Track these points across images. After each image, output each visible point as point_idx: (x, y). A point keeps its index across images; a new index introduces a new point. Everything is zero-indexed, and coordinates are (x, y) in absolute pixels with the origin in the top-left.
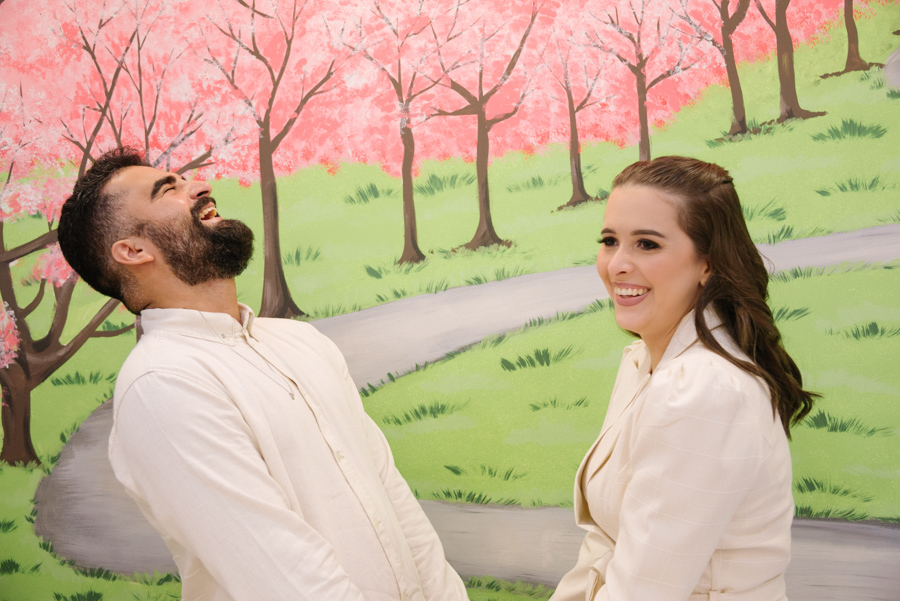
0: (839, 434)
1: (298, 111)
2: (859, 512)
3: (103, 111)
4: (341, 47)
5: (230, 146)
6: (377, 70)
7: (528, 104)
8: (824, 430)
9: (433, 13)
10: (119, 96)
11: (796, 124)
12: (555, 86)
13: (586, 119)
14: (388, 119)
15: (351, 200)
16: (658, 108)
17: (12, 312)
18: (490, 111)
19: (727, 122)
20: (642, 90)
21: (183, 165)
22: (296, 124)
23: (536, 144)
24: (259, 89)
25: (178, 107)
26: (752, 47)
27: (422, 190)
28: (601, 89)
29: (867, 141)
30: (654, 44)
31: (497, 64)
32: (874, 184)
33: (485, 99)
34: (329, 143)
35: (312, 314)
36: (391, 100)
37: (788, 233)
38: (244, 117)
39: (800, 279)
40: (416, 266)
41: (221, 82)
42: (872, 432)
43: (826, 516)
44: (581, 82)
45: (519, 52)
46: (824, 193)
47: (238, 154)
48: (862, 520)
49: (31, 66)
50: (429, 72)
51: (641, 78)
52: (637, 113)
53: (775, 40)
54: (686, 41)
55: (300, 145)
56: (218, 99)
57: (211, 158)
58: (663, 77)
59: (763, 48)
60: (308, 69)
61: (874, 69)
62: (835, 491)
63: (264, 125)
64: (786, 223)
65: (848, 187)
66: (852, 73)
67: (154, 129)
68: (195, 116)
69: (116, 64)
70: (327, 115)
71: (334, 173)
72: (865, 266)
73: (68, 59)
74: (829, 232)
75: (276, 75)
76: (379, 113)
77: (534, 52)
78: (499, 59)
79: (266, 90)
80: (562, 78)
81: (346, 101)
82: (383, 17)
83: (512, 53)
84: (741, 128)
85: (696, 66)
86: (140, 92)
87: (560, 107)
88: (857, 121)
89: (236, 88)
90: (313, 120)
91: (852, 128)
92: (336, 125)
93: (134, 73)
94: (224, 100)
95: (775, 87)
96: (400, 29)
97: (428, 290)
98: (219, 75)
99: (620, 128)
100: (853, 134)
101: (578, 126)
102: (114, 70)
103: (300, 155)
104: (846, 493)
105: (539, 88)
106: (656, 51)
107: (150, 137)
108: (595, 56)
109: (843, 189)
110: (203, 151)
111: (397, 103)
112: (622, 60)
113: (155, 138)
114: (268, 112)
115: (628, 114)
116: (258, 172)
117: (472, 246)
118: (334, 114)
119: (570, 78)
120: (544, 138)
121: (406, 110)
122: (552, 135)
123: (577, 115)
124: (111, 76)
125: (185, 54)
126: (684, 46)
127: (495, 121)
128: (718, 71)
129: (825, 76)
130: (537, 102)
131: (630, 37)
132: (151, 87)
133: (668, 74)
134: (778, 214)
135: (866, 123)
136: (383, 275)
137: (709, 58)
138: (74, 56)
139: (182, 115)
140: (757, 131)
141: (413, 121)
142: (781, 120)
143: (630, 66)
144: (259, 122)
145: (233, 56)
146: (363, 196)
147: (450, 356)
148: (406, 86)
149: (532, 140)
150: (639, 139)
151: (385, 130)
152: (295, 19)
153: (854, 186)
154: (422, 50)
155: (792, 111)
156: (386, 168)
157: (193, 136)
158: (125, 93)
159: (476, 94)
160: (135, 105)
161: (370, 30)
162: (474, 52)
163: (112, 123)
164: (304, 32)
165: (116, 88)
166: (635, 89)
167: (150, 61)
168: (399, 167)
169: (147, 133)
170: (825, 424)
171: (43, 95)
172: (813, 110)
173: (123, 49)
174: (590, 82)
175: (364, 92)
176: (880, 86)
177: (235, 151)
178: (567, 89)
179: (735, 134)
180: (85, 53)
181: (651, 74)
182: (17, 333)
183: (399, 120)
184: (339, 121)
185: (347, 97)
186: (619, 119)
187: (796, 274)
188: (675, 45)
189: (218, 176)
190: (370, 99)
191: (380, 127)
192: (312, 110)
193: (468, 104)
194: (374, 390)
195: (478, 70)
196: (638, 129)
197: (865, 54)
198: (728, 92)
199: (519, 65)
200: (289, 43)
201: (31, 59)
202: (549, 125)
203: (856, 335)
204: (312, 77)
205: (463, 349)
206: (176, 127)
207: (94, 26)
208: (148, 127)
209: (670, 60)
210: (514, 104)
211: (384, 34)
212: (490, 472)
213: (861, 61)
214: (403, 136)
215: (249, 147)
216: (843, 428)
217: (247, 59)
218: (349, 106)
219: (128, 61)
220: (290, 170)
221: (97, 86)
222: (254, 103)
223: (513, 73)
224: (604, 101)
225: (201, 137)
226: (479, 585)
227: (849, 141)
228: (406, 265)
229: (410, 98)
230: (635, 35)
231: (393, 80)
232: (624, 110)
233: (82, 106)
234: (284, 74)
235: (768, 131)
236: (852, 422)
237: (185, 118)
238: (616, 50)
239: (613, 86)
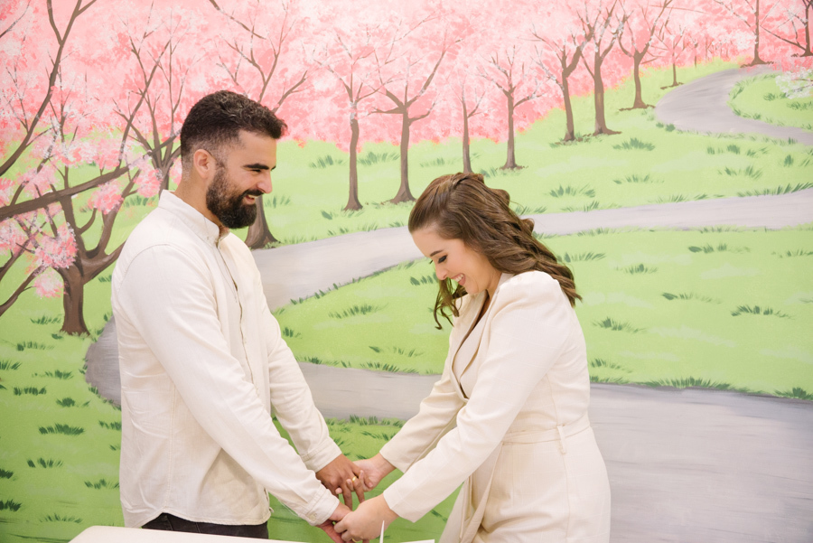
0: (617, 331)
1: (280, 103)
2: (625, 379)
3: (143, 95)
4: (312, 62)
6: (336, 80)
7: (437, 110)
8: (609, 329)
9: (377, 45)
10: (155, 85)
11: (603, 137)
12: (455, 99)
13: (474, 122)
14: (342, 112)
15: (314, 166)
16: (520, 120)
17: (72, 230)
18: (411, 113)
19: (563, 133)
20: (511, 108)
23: (441, 137)
24: (254, 87)
26: (580, 87)
27: (363, 162)
28: (485, 104)
29: (644, 152)
30: (520, 78)
31: (417, 81)
32: (646, 179)
33: (408, 104)
34: (300, 126)
35: (282, 241)
36: (345, 100)
37: (596, 205)
39: (601, 235)
40: (356, 212)
41: (227, 80)
42: (637, 330)
43: (606, 382)
44: (473, 98)
45: (433, 75)
46: (618, 182)
48: (626, 384)
49: (94, 61)
50: (372, 83)
51: (511, 99)
52: (507, 122)
53: (594, 84)
54: (540, 78)
58: (524, 100)
59: (586, 88)
60: (289, 75)
61: (650, 108)
62: (612, 367)
64: (595, 199)
65: (632, 179)
66: (637, 109)
67: (178, 109)
69: (154, 63)
70: (300, 107)
71: (303, 147)
72: (639, 229)
73: (120, 57)
74: (620, 207)
75: (266, 78)
76: (336, 108)
77: (443, 77)
78: (419, 79)
79: (258, 88)
80: (460, 95)
81: (313, 99)
82: (342, 44)
83: (428, 76)
84: (571, 137)
85: (545, 95)
86: (170, 83)
87: (458, 113)
88: (639, 139)
89: (238, 84)
90: (290, 109)
91: (636, 143)
92: (306, 114)
93: (166, 70)
95: (592, 114)
96: (353, 53)
97: (364, 229)
98: (226, 75)
99: (496, 131)
100: (636, 147)
101: (469, 127)
102: (152, 68)
104: (619, 367)
105: (445, 100)
106: (521, 83)
107: (175, 114)
108: (482, 83)
109: (629, 180)
111: (349, 102)
112: (500, 87)
113: (178, 115)
115: (501, 122)
117: (395, 201)
118: (305, 106)
119: (465, 96)
120: (446, 133)
121: (355, 108)
122: (452, 131)
123: (469, 120)
124: (150, 71)
125: (203, 59)
126: (538, 81)
127: (415, 119)
128: (559, 100)
129: (622, 110)
130: (443, 109)
131: (505, 72)
132: (178, 80)
133: (528, 98)
134: (590, 193)
135: (644, 140)
136: (333, 218)
137: (554, 91)
138: (125, 56)
140: (580, 140)
141: (359, 115)
142: (595, 134)
143: (504, 91)
145: (237, 63)
146: (322, 163)
147: (377, 274)
148: (355, 92)
149: (439, 134)
150: (508, 139)
151: (340, 120)
152: (281, 41)
153: (636, 180)
154: (368, 69)
155: (602, 130)
156: (339, 145)
158: (159, 83)
159: (402, 100)
160: (166, 92)
161: (332, 52)
162: (402, 72)
163: (149, 103)
164: (287, 50)
165: (152, 80)
166: (507, 106)
167: (178, 62)
168: (348, 145)
169: (173, 111)
170: (610, 326)
171: (101, 81)
172: (614, 130)
173: (159, 53)
174: (478, 99)
175: (327, 93)
176: (652, 119)
178: (463, 102)
179: (567, 141)
180: (133, 54)
181: (517, 97)
182: (75, 245)
183: (350, 114)
184: (308, 111)
185: (314, 96)
186: (496, 125)
187: (599, 232)
188: (533, 80)
190: (330, 98)
191: (336, 117)
192: (290, 103)
193: (397, 106)
194: (323, 294)
195: (405, 85)
196: (507, 132)
197: (645, 99)
198: (564, 114)
199: (432, 84)
200: (276, 56)
201: (94, 56)
202: (450, 125)
203: (632, 272)
204: (291, 81)
205: (386, 270)
207: (140, 36)
208: (174, 107)
209: (529, 89)
210: (428, 109)
211: (342, 56)
212: (400, 351)
213: (643, 103)
214: (352, 125)
216: (620, 328)
217: (247, 66)
218: (315, 102)
219: (162, 61)
221: (140, 77)
223: (428, 89)
224: (486, 112)
226: (389, 423)
227: (634, 151)
228: (349, 212)
229: (358, 100)
230: (508, 72)
231: (347, 87)
232: (499, 119)
233: (128, 91)
234: (272, 78)
235: (587, 140)
236: (625, 325)
238: (496, 80)
239: (492, 103)
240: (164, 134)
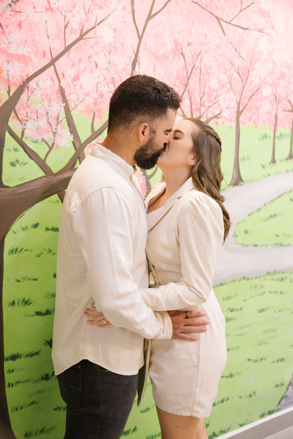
1: (249, 101)
3: (186, 85)
4: (262, 78)
5: (228, 111)
6: (271, 90)
9: (287, 73)
10: (192, 80)
14: (272, 109)
15: (260, 139)
17: (144, 177)
21: (212, 116)
22: (248, 106)
24: (238, 89)
25: (212, 90)
27: (278, 138)
34: (256, 115)
35: (246, 181)
38: (233, 100)
40: (274, 165)
41: (227, 83)
47: (230, 115)
49: (160, 57)
50: (284, 94)
55: (248, 115)
56: (226, 90)
57: (221, 115)
60: (253, 84)
63: (239, 104)
67: (203, 98)
68: (218, 95)
69: (192, 65)
71: (256, 128)
73: (175, 57)
75: (244, 84)
76: (270, 107)
81: (262, 100)
82: (274, 70)
86: (200, 80)
89: (231, 87)
92: (258, 109)
93: (199, 71)
94: (227, 91)
96: (278, 76)
97: (276, 174)
98: (227, 80)
102: (191, 68)
103: (248, 118)
110: (219, 112)
111: (275, 104)
113: (203, 102)
114: (240, 99)
116: (235, 123)
117: (287, 159)
118: (259, 104)
121: (277, 107)
124: (190, 70)
125: (217, 67)
132: (204, 79)
136: (266, 168)
138: (177, 57)
139: (213, 94)
141: (278, 112)
144: (237, 103)
145: (232, 73)
146: (263, 138)
147: (279, 197)
148: (278, 98)
151: (271, 114)
152: (251, 63)
154: (283, 86)
156: (270, 128)
157: (216, 104)
158: (194, 80)
160: (198, 86)
161: (271, 74)
163: (189, 92)
164: (253, 70)
165: (191, 76)
167: (205, 67)
168: (273, 128)
169: (201, 99)
171: (163, 72)
173: (195, 58)
175: (267, 98)
177: (229, 113)
180: (181, 56)
182: (146, 187)
183: (275, 111)
184: (260, 107)
185: (262, 98)
189: (223, 123)
190: (268, 101)
191: (270, 112)
192: (253, 101)
194: (260, 209)
200: (249, 72)
201: (160, 53)
204: (254, 88)
205: (282, 195)
206: (211, 99)
207: (186, 45)
208: (201, 97)
211: (274, 77)
214: (275, 117)
215: (234, 112)
217: (236, 75)
218: (263, 102)
219: (197, 65)
220: (244, 124)
221: (185, 73)
222: (236, 94)
225: (219, 105)
228: (271, 164)
229: (279, 103)
231: (275, 95)
233: (178, 82)
234: (246, 85)
237: (214, 96)
240: (196, 114)
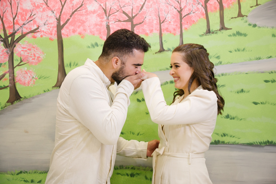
0: (232, 120)
1: (71, 16)
2: (237, 142)
5: (46, 26)
6: (98, 5)
7: (147, 20)
8: (229, 119)
11: (224, 31)
12: (155, 15)
13: (164, 26)
14: (102, 21)
15: (89, 47)
16: (185, 24)
18: (135, 21)
19: (205, 30)
20: (181, 18)
21: (28, 31)
22: (70, 21)
23: (149, 33)
24: (57, 8)
25: (26, 11)
26: (213, 8)
28: (169, 17)
29: (242, 37)
30: (185, 5)
31: (137, 7)
32: (244, 50)
33: (133, 17)
34: (82, 28)
36: (103, 16)
37: (221, 63)
38: (51, 17)
39: (223, 76)
41: (43, 4)
42: (241, 119)
43: (228, 144)
44: (163, 14)
45: (144, 3)
46: (231, 52)
47: (49, 29)
48: (238, 144)
50: (116, 7)
51: (181, 15)
52: (179, 25)
53: (219, 6)
54: (194, 4)
55: (72, 28)
56: (41, 10)
57: (39, 30)
58: (187, 15)
59: (216, 8)
60: (74, 2)
61: (245, 17)
62: (231, 136)
63: (59, 20)
64: (220, 60)
65: (237, 50)
66: (239, 18)
67: (16, 18)
68: (32, 15)
70: (81, 18)
71: (83, 38)
72: (241, 73)
74: (232, 63)
75: (63, 3)
76: (99, 19)
77: (149, 4)
78: (138, 5)
79: (59, 8)
80: (157, 13)
81: (87, 14)
83: (142, 4)
84: (209, 32)
85: (197, 12)
86: (11, 4)
87: (157, 22)
88: (240, 32)
89: (48, 6)
90: (76, 20)
91: (239, 34)
92: (83, 22)
94: (44, 10)
95: (218, 20)
99: (174, 30)
100: (239, 35)
101: (162, 28)
103: (71, 31)
104: (234, 137)
105: (150, 15)
106: (185, 7)
107: (15, 20)
108: (167, 7)
109: (236, 51)
110: (36, 27)
111: (105, 16)
112: (176, 9)
113: (17, 21)
114: (60, 16)
115: (177, 25)
116: (56, 36)
118: (83, 18)
119: (160, 13)
120: (151, 31)
121: (108, 19)
122: (154, 30)
123: (162, 24)
126: (194, 6)
127: (137, 25)
128: (203, 14)
129: (232, 18)
130: (150, 20)
131: (178, 2)
132: (15, 3)
133: (189, 14)
134: (218, 57)
135: (242, 32)
137: (201, 10)
139: (28, 14)
140: (213, 33)
141: (110, 23)
142: (220, 30)
143: (178, 11)
144: (57, 19)
146: (93, 46)
148: (108, 11)
149: (148, 32)
150: (180, 33)
151: (101, 25)
153: (239, 50)
155: (223, 28)
156: (101, 37)
157: (32, 22)
159: (130, 15)
160: (9, 9)
162: (130, 2)
166: (179, 18)
169: (14, 19)
170: (229, 118)
172: (228, 27)
174: (166, 15)
175: (94, 12)
176: (246, 22)
177: (48, 28)
178: (159, 16)
179: (207, 33)
181: (184, 14)
183: (106, 22)
184: (85, 21)
185: (88, 13)
186: (174, 27)
187: (222, 75)
188: (191, 5)
189: (41, 36)
190: (95, 15)
191: (99, 24)
192: (76, 16)
193: (128, 18)
195: (131, 8)
196: (179, 30)
197: (243, 13)
198: (205, 21)
199: (144, 8)
202: (153, 27)
203: (238, 93)
204: (76, 5)
206: (25, 18)
208: (14, 17)
209: (189, 10)
210: (143, 20)
212: (133, 133)
213: (242, 15)
214: (107, 27)
215: (53, 27)
216: (234, 118)
218: (89, 16)
220: (68, 36)
222: (55, 12)
223: (142, 10)
224: (170, 21)
225: (35, 22)
226: (129, 168)
227: (238, 37)
229: (109, 15)
230: (179, 1)
231: (104, 9)
232: (175, 24)
234: (66, 3)
235: (216, 33)
236: (236, 117)
237: (29, 15)
238: (174, 5)
239: (172, 16)
240: (9, 31)
